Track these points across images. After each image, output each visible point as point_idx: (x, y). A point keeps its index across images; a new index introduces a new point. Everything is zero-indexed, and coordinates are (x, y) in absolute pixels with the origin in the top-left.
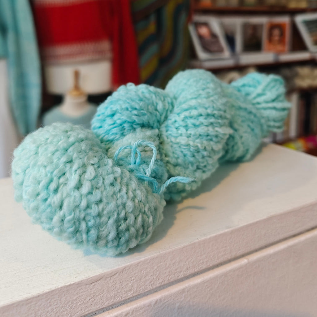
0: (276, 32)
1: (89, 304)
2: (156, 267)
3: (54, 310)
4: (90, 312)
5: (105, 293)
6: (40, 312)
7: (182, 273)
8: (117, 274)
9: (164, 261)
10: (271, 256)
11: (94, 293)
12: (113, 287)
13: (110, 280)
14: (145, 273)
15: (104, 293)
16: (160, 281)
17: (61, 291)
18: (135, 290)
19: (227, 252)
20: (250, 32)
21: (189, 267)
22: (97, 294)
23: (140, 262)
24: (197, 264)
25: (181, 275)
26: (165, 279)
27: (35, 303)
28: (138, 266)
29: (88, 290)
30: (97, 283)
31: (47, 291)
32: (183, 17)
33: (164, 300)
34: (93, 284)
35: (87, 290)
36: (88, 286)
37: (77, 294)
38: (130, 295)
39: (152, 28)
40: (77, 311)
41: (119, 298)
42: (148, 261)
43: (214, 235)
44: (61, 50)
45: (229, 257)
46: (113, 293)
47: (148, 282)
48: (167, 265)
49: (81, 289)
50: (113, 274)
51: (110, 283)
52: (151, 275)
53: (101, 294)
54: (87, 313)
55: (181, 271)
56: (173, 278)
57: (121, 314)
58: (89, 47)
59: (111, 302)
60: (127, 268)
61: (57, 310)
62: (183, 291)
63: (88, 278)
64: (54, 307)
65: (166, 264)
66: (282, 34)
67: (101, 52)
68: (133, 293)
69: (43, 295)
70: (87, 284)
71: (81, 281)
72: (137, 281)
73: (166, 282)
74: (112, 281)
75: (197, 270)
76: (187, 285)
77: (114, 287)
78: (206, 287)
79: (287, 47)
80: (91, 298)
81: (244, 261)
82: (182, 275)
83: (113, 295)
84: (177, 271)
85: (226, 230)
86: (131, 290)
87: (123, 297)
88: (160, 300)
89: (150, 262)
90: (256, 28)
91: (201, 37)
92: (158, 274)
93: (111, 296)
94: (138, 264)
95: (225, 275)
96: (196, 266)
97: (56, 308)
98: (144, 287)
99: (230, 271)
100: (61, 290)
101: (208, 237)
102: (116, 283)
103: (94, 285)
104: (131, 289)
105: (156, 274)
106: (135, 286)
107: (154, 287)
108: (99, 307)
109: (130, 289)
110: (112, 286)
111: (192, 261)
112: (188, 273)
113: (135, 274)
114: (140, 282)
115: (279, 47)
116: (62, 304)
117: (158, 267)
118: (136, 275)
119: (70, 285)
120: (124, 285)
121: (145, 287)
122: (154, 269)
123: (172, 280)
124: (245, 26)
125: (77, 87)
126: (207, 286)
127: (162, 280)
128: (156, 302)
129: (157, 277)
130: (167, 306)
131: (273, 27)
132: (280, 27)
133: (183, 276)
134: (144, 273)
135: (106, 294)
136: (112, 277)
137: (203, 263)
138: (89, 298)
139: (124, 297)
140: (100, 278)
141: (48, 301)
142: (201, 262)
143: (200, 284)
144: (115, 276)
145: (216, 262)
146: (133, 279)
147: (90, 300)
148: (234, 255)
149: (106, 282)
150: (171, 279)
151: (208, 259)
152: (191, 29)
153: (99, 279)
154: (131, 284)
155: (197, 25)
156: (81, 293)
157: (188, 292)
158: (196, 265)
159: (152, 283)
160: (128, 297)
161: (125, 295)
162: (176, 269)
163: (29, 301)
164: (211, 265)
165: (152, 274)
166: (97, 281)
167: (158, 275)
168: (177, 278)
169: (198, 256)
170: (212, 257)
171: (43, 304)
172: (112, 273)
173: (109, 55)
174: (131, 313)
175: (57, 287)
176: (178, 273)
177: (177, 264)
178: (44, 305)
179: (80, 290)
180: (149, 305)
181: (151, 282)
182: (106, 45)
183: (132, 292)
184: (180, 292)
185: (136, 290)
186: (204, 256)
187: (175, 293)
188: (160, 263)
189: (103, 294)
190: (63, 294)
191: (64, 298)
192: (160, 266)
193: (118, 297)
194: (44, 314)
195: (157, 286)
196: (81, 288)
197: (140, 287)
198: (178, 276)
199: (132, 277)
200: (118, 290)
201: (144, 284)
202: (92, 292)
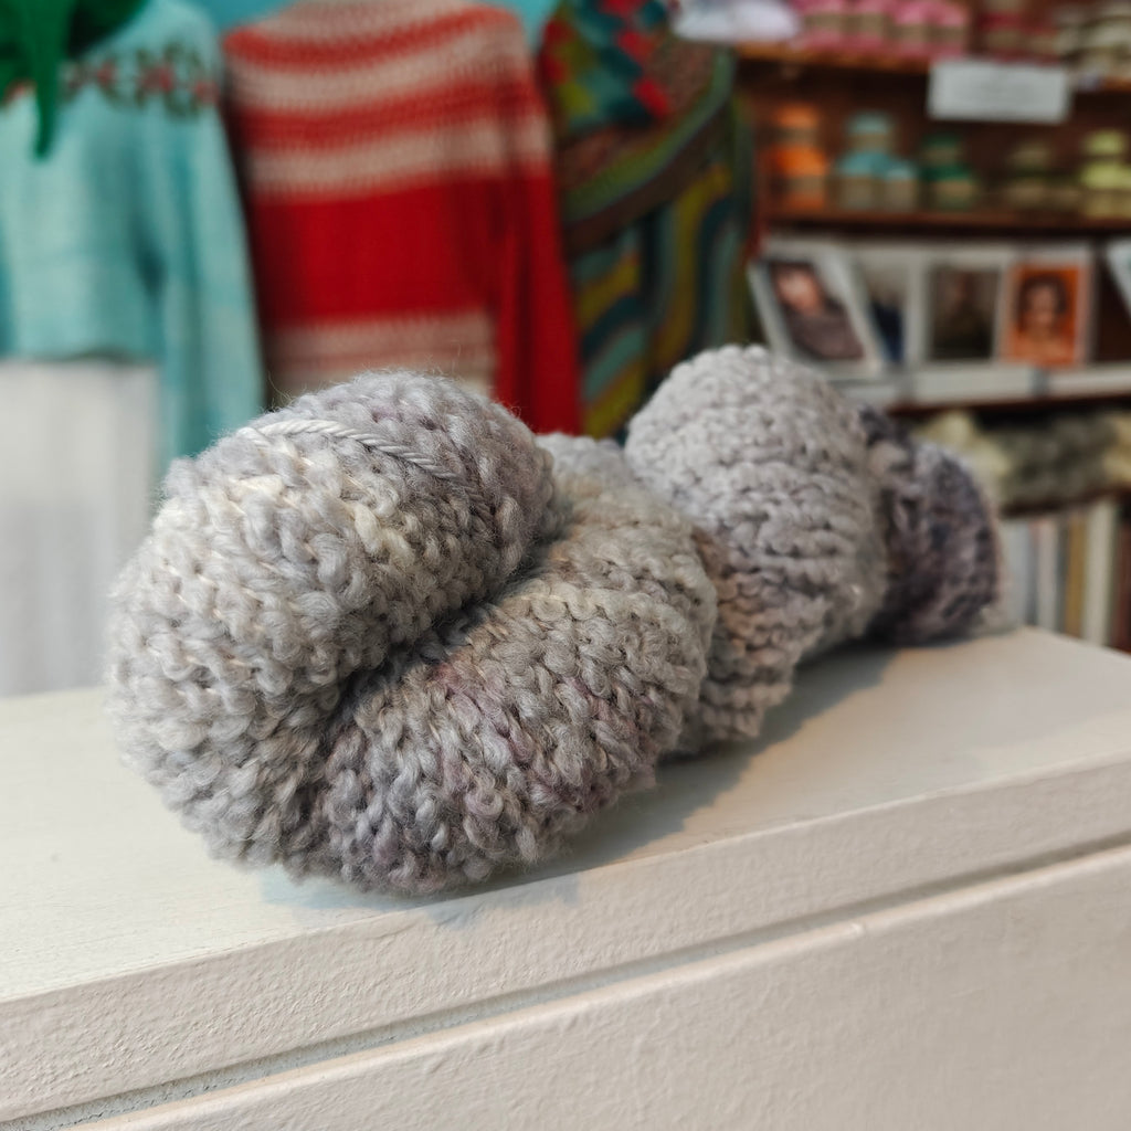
0: (1044, 298)
1: (374, 998)
3: (271, 1006)
4: (375, 1023)
5: (422, 973)
6: (229, 1006)
7: (655, 941)
8: (459, 919)
11: (388, 967)
12: (446, 955)
15: (419, 970)
16: (586, 956)
17: (294, 949)
18: (511, 973)
20: (954, 294)
21: (675, 924)
22: (396, 972)
24: (702, 919)
25: (652, 948)
26: (602, 953)
27: (216, 976)
28: (519, 902)
29: (370, 956)
30: (399, 937)
31: (254, 944)
33: (599, 1018)
34: (387, 941)
35: (367, 954)
36: (371, 943)
37: (339, 963)
38: (494, 989)
40: (337, 1015)
41: (462, 992)
45: (801, 907)
46: (446, 974)
47: (551, 955)
48: (610, 912)
49: (352, 949)
50: (445, 919)
51: (437, 943)
52: (559, 934)
53: (409, 974)
54: (366, 1026)
55: (651, 936)
57: (467, 1046)
59: (438, 1002)
60: (487, 906)
61: (278, 1004)
62: (656, 999)
63: (372, 920)
64: (272, 995)
65: (606, 908)
66: (1064, 306)
68: (504, 983)
69: (240, 955)
70: (368, 939)
71: (352, 926)
72: (517, 948)
73: (606, 962)
74: (442, 937)
77: (449, 957)
80: (379, 983)
82: (654, 948)
83: (446, 982)
84: (641, 931)
86: (497, 973)
87: (474, 990)
88: (587, 1017)
90: (972, 283)
91: (787, 309)
92: (579, 936)
93: (439, 983)
97: (275, 999)
98: (536, 970)
100: (292, 945)
102: (453, 947)
103: (389, 944)
104: (500, 969)
105: (575, 934)
106: (512, 963)
107: (569, 973)
108: (404, 1013)
109: (497, 968)
110: (442, 953)
112: (675, 943)
113: (511, 925)
114: (526, 950)
115: (1054, 349)
116: (295, 989)
118: (515, 928)
119: (319, 936)
120: (477, 955)
121: (542, 969)
123: (626, 957)
124: (938, 277)
127: (593, 954)
128: (574, 1022)
129: (578, 942)
130: (606, 1039)
131: (1032, 280)
132: (1058, 280)
133: (657, 949)
135: (424, 976)
136: (442, 927)
138: (372, 982)
139: (476, 992)
140: (406, 924)
141: (256, 976)
142: (716, 913)
144: (451, 924)
146: (503, 939)
147: (375, 985)
148: (819, 901)
149: (424, 938)
150: (620, 955)
151: (736, 907)
153: (403, 927)
154: (498, 955)
155: (778, 269)
156: (352, 962)
157: (671, 1003)
158: (697, 921)
159: (564, 959)
160: (489, 994)
161: (481, 986)
162: (636, 928)
163: (200, 967)
165: (562, 931)
166: (396, 934)
167: (582, 939)
168: (639, 955)
171: (239, 983)
172: (442, 914)
174: (495, 1047)
175: (281, 938)
176: (642, 940)
177: (640, 912)
178: (243, 985)
179: (348, 952)
180: (553, 1029)
181: (558, 957)
183: (502, 980)
185: (515, 973)
186: (726, 896)
189: (415, 973)
190: (300, 959)
191: (301, 970)
194: (241, 1012)
195: (577, 971)
196: (350, 947)
197: (527, 967)
198: (642, 950)
199: (502, 935)
200: (459, 967)
201: (538, 961)
202: (384, 964)
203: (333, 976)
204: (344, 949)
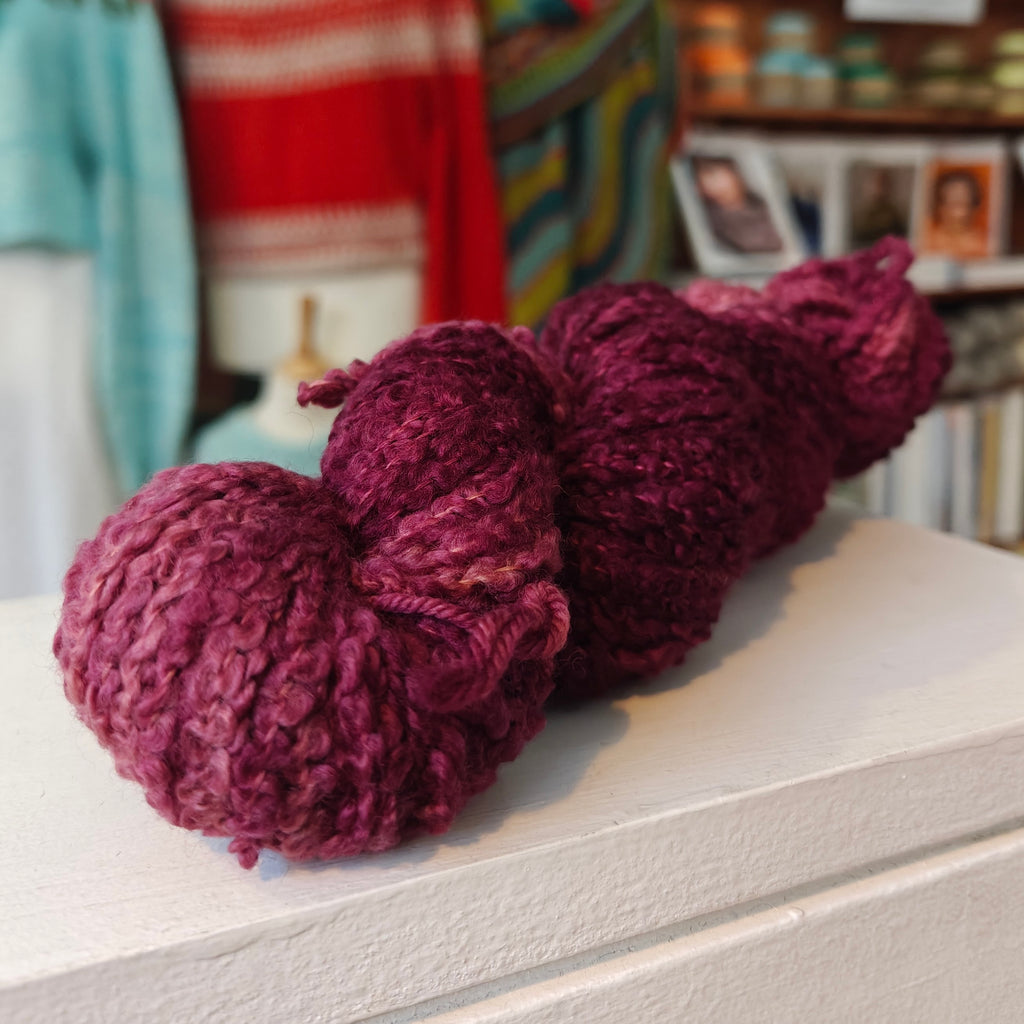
0: (958, 193)
2: (457, 915)
5: (269, 997)
7: (554, 944)
8: (315, 930)
9: (490, 896)
10: (886, 903)
11: (227, 992)
12: (299, 975)
13: (287, 948)
14: (416, 935)
15: (264, 996)
16: (472, 966)
17: (107, 975)
18: (379, 992)
19: (725, 880)
20: (871, 189)
21: (580, 922)
22: (236, 997)
23: (400, 893)
24: (611, 916)
25: (552, 951)
26: (492, 961)
27: (9, 1010)
28: (390, 905)
29: (203, 980)
30: (240, 955)
31: (57, 971)
32: (653, 139)
34: (224, 961)
35: (200, 978)
36: (204, 964)
37: (165, 990)
38: (359, 1010)
39: (551, 169)
41: (319, 1017)
42: (431, 890)
43: (677, 812)
44: (265, 231)
45: (729, 896)
46: (299, 997)
47: (428, 967)
48: (501, 911)
49: (181, 973)
50: (298, 930)
51: (288, 959)
52: (438, 942)
53: (253, 999)
55: (551, 938)
56: (522, 959)
58: (352, 224)
60: (350, 912)
63: (206, 935)
65: (496, 906)
66: (978, 200)
67: (388, 242)
68: (372, 1003)
69: (39, 984)
70: (202, 959)
71: (182, 945)
72: (387, 961)
73: (495, 971)
74: (293, 953)
75: (610, 936)
76: (573, 990)
77: (303, 976)
78: (647, 1002)
79: (994, 241)
80: (217, 1011)
81: (787, 916)
82: (554, 953)
83: (298, 1008)
84: (538, 933)
85: (721, 800)
86: (363, 992)
87: (333, 1015)
89: (435, 894)
90: (889, 178)
91: (709, 203)
92: (463, 943)
93: (291, 1006)
94: (392, 897)
95: (717, 961)
96: (608, 921)
98: (410, 986)
99: (735, 949)
100: (105, 971)
101: (654, 818)
102: (308, 964)
103: (228, 964)
104: (364, 989)
105: (457, 942)
106: (380, 979)
107: (450, 988)
109: (362, 986)
110: (293, 972)
111: (593, 901)
112: (579, 944)
113: (379, 934)
114: (398, 965)
115: (968, 242)
117: (465, 915)
118: (384, 937)
119: (138, 958)
120: (337, 973)
121: (418, 985)
122: (450, 924)
123: (518, 966)
124: (856, 172)
125: (307, 350)
126: (648, 997)
127: (479, 964)
129: (462, 949)
131: (945, 176)
132: (972, 176)
133: (557, 954)
134: (412, 934)
135: (272, 1000)
136: (294, 940)
137: (633, 910)
138: (205, 1011)
139: (337, 1017)
140: (249, 939)
141: (59, 1010)
142: (627, 907)
143: (620, 988)
144: (307, 938)
145: (681, 912)
146: (370, 951)
147: (211, 1014)
148: (747, 888)
149: (271, 954)
150: (513, 962)
151: (652, 900)
152: (680, 175)
153: (245, 943)
154: (364, 970)
155: (700, 164)
156: (181, 988)
157: (575, 1014)
158: (606, 917)
159: (443, 972)
160: (352, 1017)
161: (343, 1009)
162: (533, 929)
164: (663, 922)
165: (443, 938)
166: (235, 951)
167: (466, 945)
168: (535, 962)
169: (616, 887)
170: (667, 893)
172: (294, 924)
173: (414, 252)
175: (92, 961)
176: (540, 944)
177: (536, 910)
179: (176, 976)
181: (437, 969)
182: (404, 221)
183: (368, 1000)
184: (546, 1012)
185: (383, 993)
186: (638, 886)
187: (528, 1015)
188: (474, 900)
189: (260, 997)
190: (114, 987)
191: (117, 1000)
192: (473, 911)
193: (317, 1015)
195: (461, 984)
196: (179, 970)
197: (399, 984)
198: (540, 955)
199: (369, 945)
200: (316, 988)
201: (413, 974)
202: (221, 989)
203: (155, 1005)
204: (171, 972)
